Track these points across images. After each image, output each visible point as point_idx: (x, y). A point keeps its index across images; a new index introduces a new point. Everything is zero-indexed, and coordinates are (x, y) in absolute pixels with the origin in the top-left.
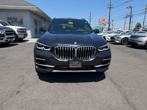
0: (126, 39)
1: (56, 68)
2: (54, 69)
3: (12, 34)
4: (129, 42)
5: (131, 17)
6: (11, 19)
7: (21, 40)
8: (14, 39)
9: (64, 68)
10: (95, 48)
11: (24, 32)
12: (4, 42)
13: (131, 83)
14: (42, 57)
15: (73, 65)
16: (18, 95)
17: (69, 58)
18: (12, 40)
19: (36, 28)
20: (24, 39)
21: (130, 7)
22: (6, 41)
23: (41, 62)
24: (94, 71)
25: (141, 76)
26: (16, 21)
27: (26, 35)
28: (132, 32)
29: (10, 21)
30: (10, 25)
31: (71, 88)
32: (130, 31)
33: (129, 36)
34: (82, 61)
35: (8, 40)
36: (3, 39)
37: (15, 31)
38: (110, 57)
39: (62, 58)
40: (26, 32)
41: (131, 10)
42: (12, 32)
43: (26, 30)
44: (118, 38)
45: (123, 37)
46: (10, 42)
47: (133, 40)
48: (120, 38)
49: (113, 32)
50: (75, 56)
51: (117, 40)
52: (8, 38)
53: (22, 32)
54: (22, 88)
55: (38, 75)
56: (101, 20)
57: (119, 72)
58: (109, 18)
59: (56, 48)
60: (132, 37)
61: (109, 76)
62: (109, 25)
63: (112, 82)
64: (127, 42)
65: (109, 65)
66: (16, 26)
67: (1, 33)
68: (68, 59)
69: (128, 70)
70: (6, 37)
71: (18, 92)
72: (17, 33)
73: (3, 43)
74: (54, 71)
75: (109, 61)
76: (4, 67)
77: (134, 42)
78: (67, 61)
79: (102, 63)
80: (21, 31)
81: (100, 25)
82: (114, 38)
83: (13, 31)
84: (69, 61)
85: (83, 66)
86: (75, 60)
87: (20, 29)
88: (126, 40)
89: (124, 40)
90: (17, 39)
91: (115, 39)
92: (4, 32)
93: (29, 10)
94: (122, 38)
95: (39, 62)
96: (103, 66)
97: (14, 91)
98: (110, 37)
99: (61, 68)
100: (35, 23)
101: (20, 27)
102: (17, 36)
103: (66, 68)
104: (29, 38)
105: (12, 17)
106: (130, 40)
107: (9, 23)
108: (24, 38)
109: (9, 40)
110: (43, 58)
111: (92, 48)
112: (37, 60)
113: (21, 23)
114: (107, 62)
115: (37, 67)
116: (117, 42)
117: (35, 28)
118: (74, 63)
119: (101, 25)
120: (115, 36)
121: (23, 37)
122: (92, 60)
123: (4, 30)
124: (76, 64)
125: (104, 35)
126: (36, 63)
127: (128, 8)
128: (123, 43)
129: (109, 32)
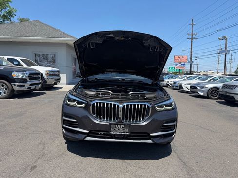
0: (216, 89)
1: (90, 134)
2: (88, 135)
3: (38, 78)
4: (220, 94)
5: (226, 53)
6: (39, 55)
7: (50, 88)
8: (40, 85)
9: (101, 134)
10: (150, 106)
11: (56, 75)
12: (26, 90)
13: (211, 165)
14: (72, 116)
15: (117, 131)
16: (32, 172)
17: (110, 119)
18: (37, 88)
19: (75, 69)
20: (55, 86)
21: (224, 38)
22: (27, 89)
23: (71, 124)
24: (150, 141)
25: (232, 154)
26: (46, 59)
27: (59, 79)
28: (227, 78)
29: (38, 58)
30: (36, 65)
31: (112, 167)
32: (223, 77)
33: (220, 85)
34: (129, 125)
35: (31, 88)
36: (24, 86)
37: (42, 74)
38: (175, 120)
39: (101, 118)
40: (59, 75)
41: (226, 42)
42: (39, 76)
43: (59, 72)
44: (202, 87)
45: (210, 86)
46: (34, 89)
47: (226, 93)
48: (206, 87)
49: (195, 77)
50: (120, 116)
51: (201, 91)
52: (31, 85)
53: (53, 75)
54: (40, 161)
55: (66, 143)
56: (177, 58)
57: (194, 146)
58: (191, 55)
59: (92, 103)
60: (225, 86)
61: (176, 152)
62: (191, 65)
63: (180, 161)
64: (217, 94)
65: (175, 132)
66: (46, 66)
67: (23, 77)
68: (110, 121)
69: (210, 143)
70: (29, 82)
71: (34, 168)
72: (45, 76)
73: (23, 91)
74: (88, 138)
75: (174, 127)
76: (19, 128)
77: (228, 94)
78: (108, 124)
79: (162, 129)
80: (51, 73)
81: (176, 65)
82: (195, 88)
83: (39, 74)
84: (110, 124)
85: (131, 133)
86: (120, 122)
87: (51, 71)
88: (215, 91)
89: (212, 92)
90: (44, 86)
91: (197, 89)
92: (27, 75)
93: (67, 44)
94: (208, 89)
95: (68, 123)
96: (164, 135)
97: (28, 166)
98: (190, 85)
99: (98, 134)
100: (74, 61)
101: (50, 69)
102: (45, 81)
103: (104, 134)
104: (63, 84)
105: (41, 53)
106: (222, 92)
107: (36, 61)
108: (56, 83)
109: (33, 87)
110: (73, 118)
111: (145, 105)
112: (65, 120)
113: (53, 62)
114: (170, 128)
115: (64, 131)
116: (202, 94)
117: (73, 69)
118: (117, 128)
119: (178, 66)
120: (198, 84)
121: (53, 83)
122: (145, 123)
123: (27, 72)
124: (120, 130)
125: (181, 82)
126: (64, 125)
127: (220, 39)
128: (212, 95)
129: (189, 77)
